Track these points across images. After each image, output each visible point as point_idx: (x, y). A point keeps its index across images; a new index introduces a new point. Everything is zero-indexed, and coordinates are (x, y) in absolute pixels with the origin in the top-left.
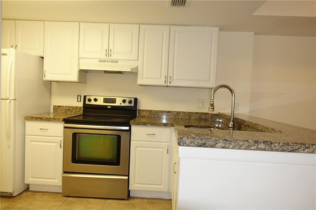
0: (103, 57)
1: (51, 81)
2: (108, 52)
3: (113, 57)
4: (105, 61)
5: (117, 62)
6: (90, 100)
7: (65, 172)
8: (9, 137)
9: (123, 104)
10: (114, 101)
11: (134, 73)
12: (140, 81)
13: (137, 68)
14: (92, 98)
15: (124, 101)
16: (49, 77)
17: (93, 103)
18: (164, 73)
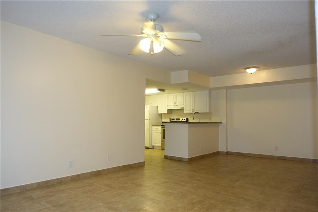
0: (174, 104)
1: (161, 114)
2: (175, 103)
3: (177, 104)
4: (174, 106)
5: (178, 106)
6: (172, 120)
7: (162, 142)
8: (148, 130)
9: (182, 121)
10: (179, 119)
11: (182, 109)
12: (185, 112)
13: (183, 107)
14: (173, 119)
15: (183, 119)
16: (160, 112)
17: (173, 120)
18: (192, 109)
